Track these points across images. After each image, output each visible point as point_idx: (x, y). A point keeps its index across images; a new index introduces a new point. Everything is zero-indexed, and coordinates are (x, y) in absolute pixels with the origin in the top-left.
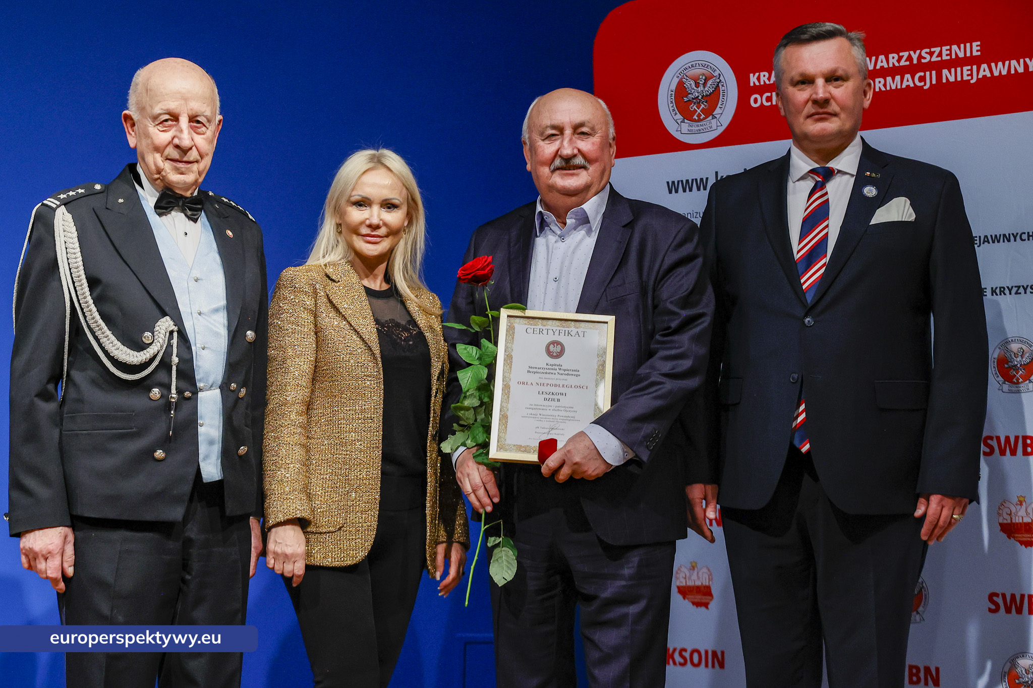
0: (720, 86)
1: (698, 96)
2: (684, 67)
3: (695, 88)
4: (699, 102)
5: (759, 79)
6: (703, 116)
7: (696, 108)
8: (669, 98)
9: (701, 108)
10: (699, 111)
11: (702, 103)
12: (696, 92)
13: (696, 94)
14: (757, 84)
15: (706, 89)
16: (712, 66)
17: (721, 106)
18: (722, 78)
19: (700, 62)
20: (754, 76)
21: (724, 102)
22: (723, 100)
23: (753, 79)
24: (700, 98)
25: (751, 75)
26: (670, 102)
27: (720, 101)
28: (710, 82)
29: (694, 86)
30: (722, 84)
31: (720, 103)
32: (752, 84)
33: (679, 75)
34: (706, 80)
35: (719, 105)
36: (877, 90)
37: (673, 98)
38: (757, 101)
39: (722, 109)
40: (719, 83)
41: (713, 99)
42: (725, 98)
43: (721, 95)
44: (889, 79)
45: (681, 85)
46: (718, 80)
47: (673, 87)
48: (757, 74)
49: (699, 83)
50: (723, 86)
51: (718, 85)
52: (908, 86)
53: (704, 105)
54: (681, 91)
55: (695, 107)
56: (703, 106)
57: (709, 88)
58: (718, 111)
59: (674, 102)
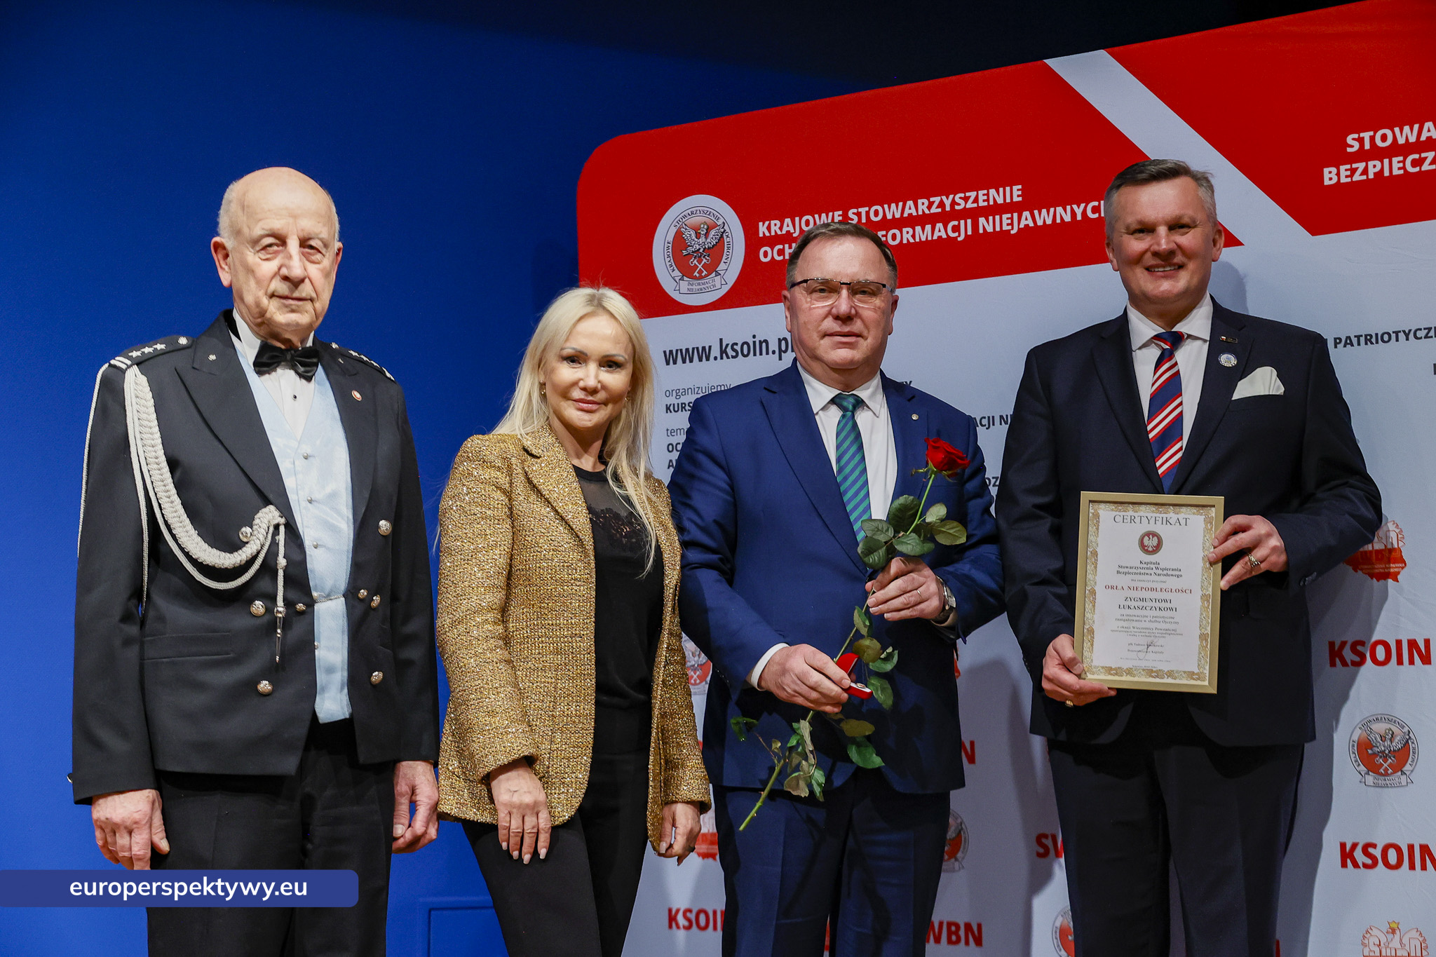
0: (725, 237)
1: (699, 249)
2: (683, 214)
3: (696, 240)
4: (701, 256)
5: (769, 228)
6: (705, 272)
7: (697, 263)
8: (666, 252)
9: (703, 262)
10: (700, 266)
11: (704, 257)
12: (696, 244)
13: (697, 246)
14: (767, 234)
15: (708, 240)
16: (715, 213)
17: (726, 261)
18: (726, 227)
19: (700, 208)
20: (763, 225)
21: (730, 256)
22: (728, 253)
23: (762, 229)
24: (701, 251)
25: (761, 224)
26: (666, 256)
27: (725, 255)
28: (713, 232)
29: (694, 237)
30: (727, 234)
31: (724, 257)
32: (761, 235)
33: (677, 224)
34: (708, 230)
35: (724, 260)
36: (905, 241)
37: (670, 250)
38: (767, 255)
39: (727, 264)
40: (723, 233)
41: (716, 253)
42: (730, 251)
43: (726, 248)
44: (918, 229)
45: (679, 236)
46: (722, 230)
47: (670, 238)
48: (767, 223)
49: (700, 233)
50: (727, 236)
51: (722, 236)
52: (940, 237)
53: (706, 259)
54: (679, 242)
55: (695, 261)
56: (704, 260)
57: (712, 240)
58: (722, 266)
59: (671, 255)
